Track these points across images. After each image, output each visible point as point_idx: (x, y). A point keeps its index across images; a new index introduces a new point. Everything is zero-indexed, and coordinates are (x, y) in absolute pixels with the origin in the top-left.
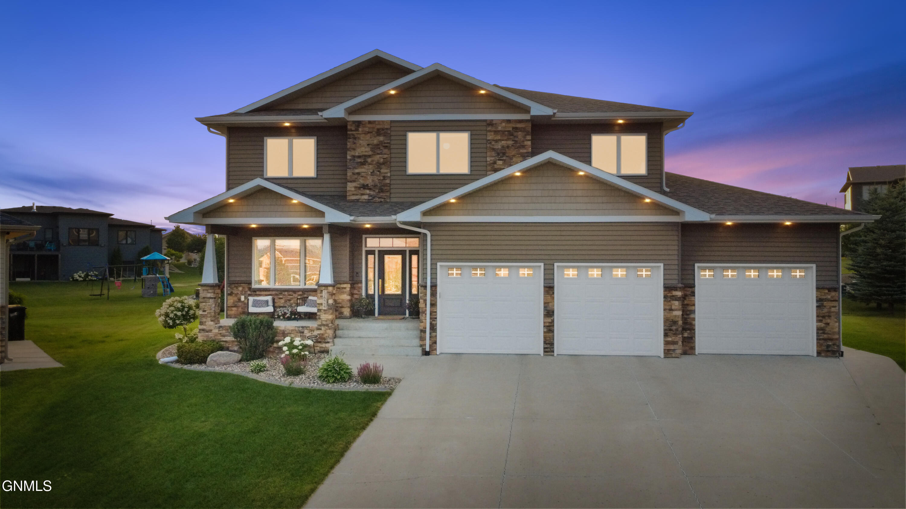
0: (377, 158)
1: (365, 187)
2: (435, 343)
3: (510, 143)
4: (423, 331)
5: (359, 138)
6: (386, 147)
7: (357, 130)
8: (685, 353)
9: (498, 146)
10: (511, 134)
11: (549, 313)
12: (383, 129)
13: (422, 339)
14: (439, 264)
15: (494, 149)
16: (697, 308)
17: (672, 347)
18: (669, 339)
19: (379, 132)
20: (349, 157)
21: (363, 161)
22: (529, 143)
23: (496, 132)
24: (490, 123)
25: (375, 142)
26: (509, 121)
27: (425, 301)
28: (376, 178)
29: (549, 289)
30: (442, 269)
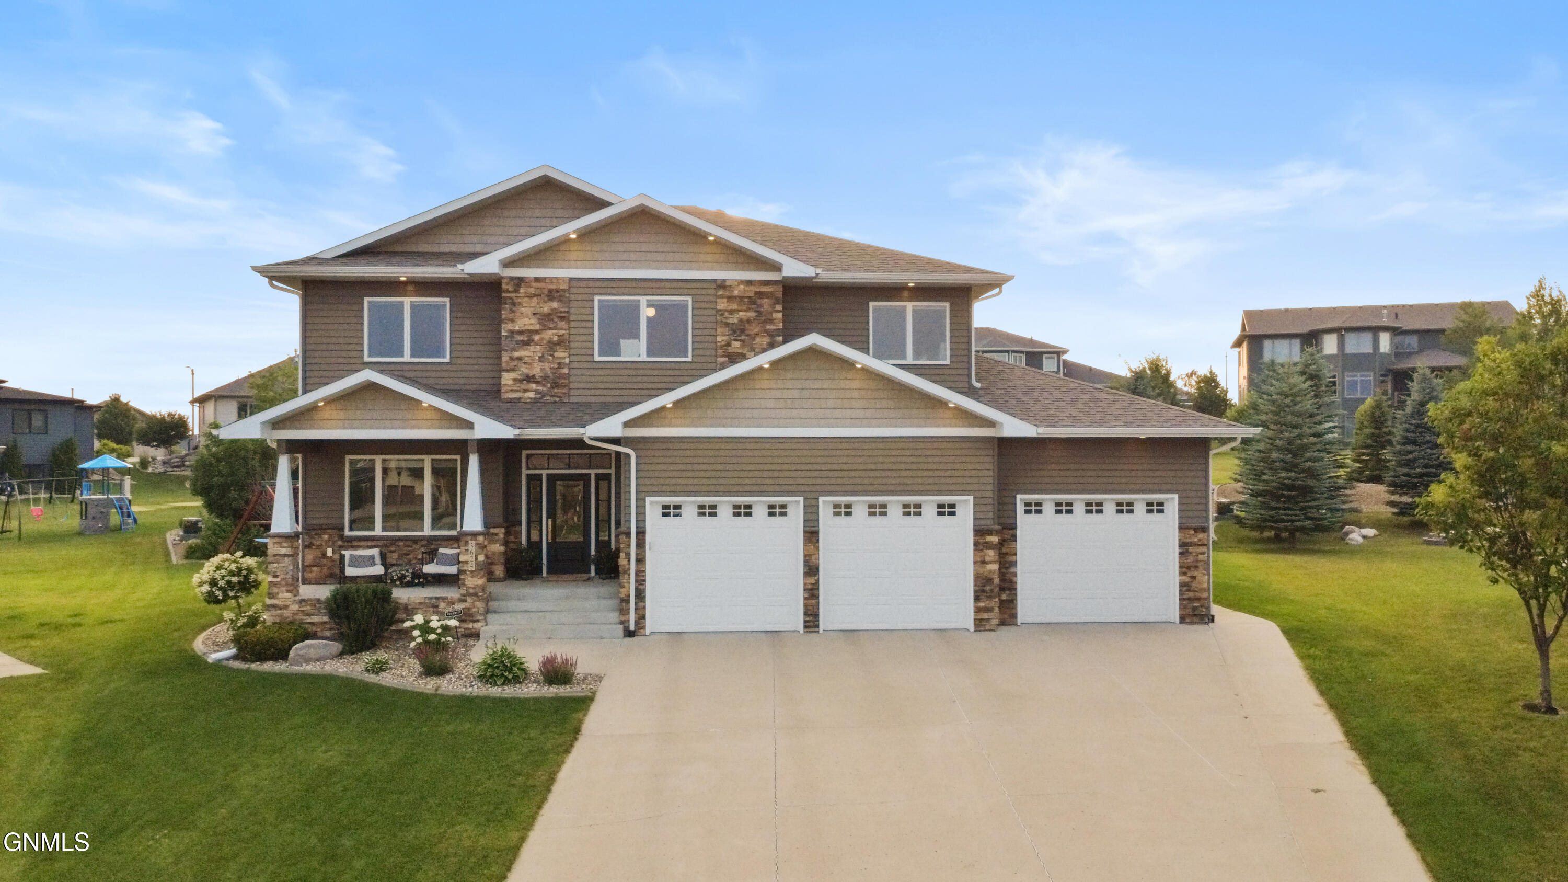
0: (548, 334)
1: (529, 379)
2: (644, 617)
3: (751, 314)
4: (626, 601)
5: (520, 304)
6: (562, 318)
7: (516, 291)
8: (1003, 623)
9: (734, 319)
10: (751, 302)
11: (811, 570)
12: (557, 291)
13: (624, 611)
14: (648, 499)
15: (727, 324)
16: (1020, 558)
17: (985, 616)
18: (981, 604)
19: (552, 295)
20: (504, 333)
21: (527, 338)
22: (780, 315)
23: (730, 298)
24: (721, 285)
25: (546, 310)
26: (749, 283)
27: (628, 555)
28: (546, 366)
29: (812, 535)
30: (653, 506)
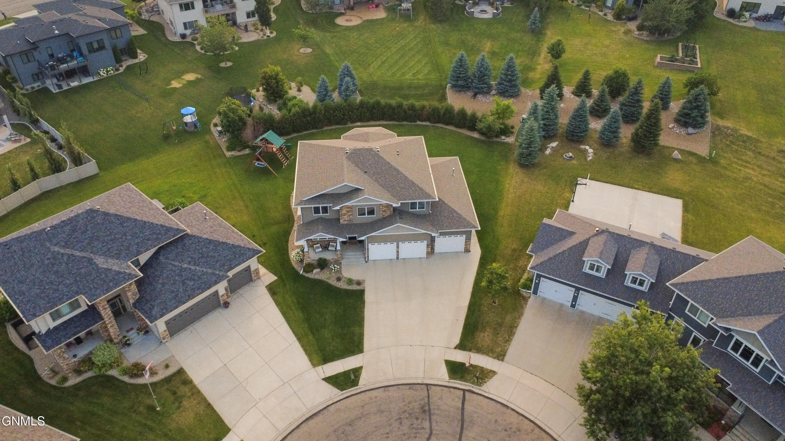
0: (349, 214)
1: (345, 221)
2: (369, 259)
3: (387, 209)
5: (343, 210)
6: (351, 211)
8: (432, 255)
9: (383, 210)
10: (387, 207)
11: (398, 252)
13: (365, 258)
16: (436, 246)
18: (427, 255)
19: (349, 208)
20: (340, 214)
21: (345, 214)
22: (392, 209)
23: (383, 207)
24: (381, 205)
25: (348, 210)
26: (386, 204)
28: (348, 218)
29: (398, 247)
30: (370, 245)
